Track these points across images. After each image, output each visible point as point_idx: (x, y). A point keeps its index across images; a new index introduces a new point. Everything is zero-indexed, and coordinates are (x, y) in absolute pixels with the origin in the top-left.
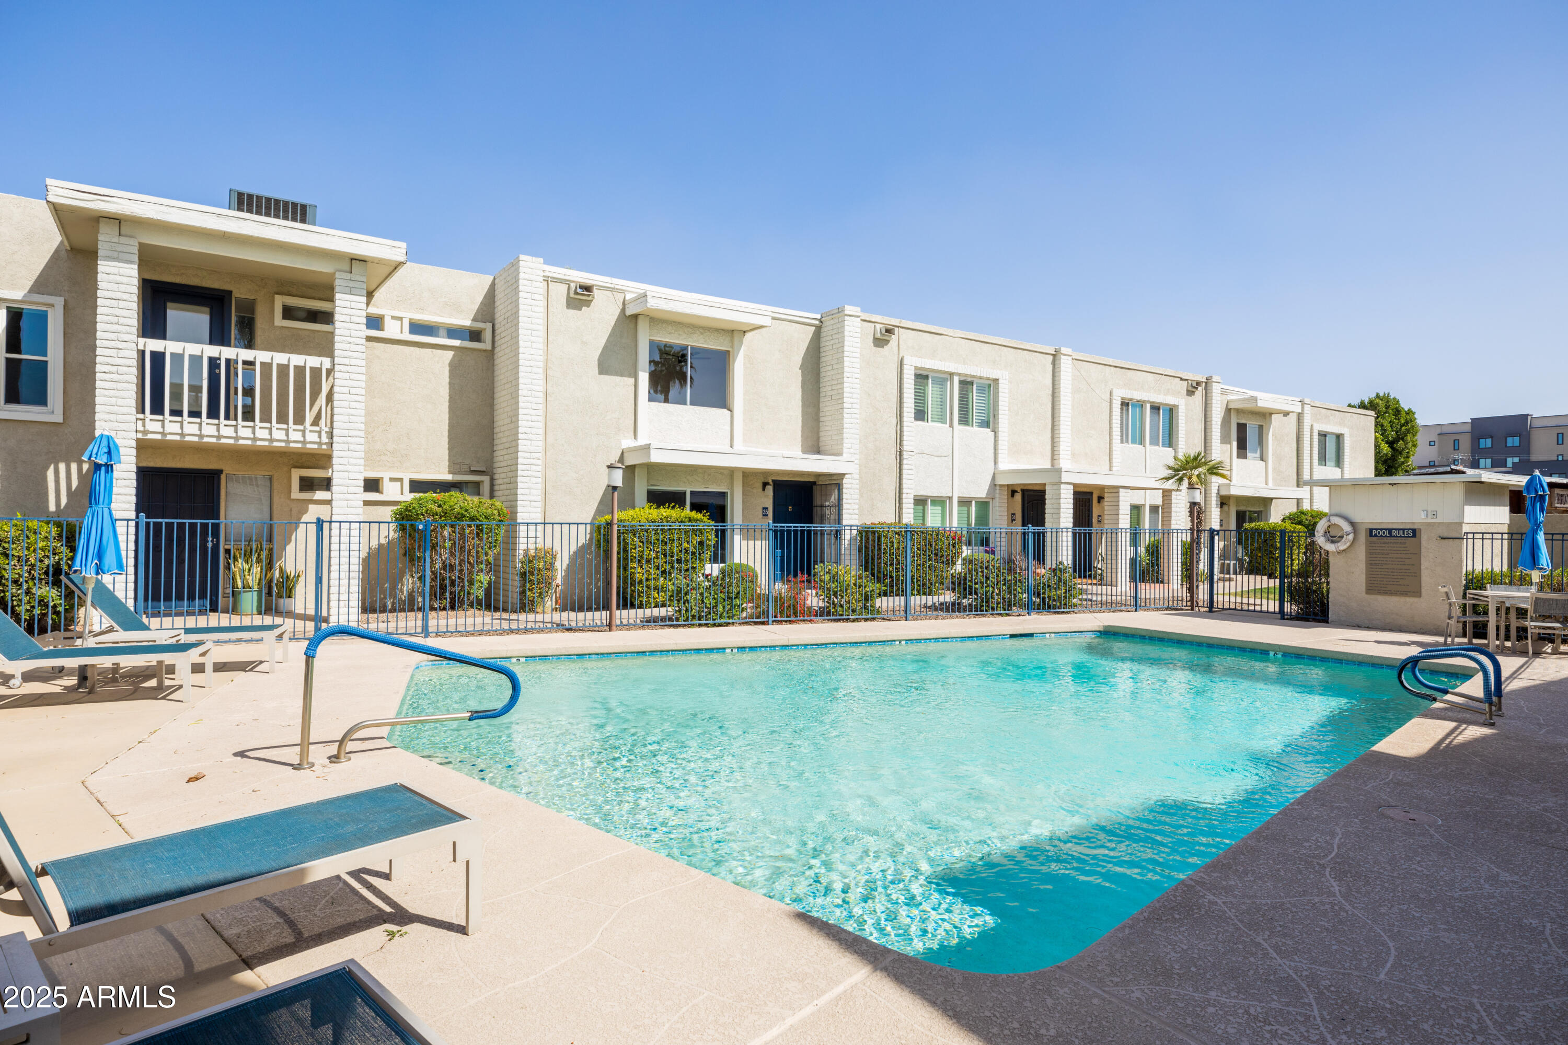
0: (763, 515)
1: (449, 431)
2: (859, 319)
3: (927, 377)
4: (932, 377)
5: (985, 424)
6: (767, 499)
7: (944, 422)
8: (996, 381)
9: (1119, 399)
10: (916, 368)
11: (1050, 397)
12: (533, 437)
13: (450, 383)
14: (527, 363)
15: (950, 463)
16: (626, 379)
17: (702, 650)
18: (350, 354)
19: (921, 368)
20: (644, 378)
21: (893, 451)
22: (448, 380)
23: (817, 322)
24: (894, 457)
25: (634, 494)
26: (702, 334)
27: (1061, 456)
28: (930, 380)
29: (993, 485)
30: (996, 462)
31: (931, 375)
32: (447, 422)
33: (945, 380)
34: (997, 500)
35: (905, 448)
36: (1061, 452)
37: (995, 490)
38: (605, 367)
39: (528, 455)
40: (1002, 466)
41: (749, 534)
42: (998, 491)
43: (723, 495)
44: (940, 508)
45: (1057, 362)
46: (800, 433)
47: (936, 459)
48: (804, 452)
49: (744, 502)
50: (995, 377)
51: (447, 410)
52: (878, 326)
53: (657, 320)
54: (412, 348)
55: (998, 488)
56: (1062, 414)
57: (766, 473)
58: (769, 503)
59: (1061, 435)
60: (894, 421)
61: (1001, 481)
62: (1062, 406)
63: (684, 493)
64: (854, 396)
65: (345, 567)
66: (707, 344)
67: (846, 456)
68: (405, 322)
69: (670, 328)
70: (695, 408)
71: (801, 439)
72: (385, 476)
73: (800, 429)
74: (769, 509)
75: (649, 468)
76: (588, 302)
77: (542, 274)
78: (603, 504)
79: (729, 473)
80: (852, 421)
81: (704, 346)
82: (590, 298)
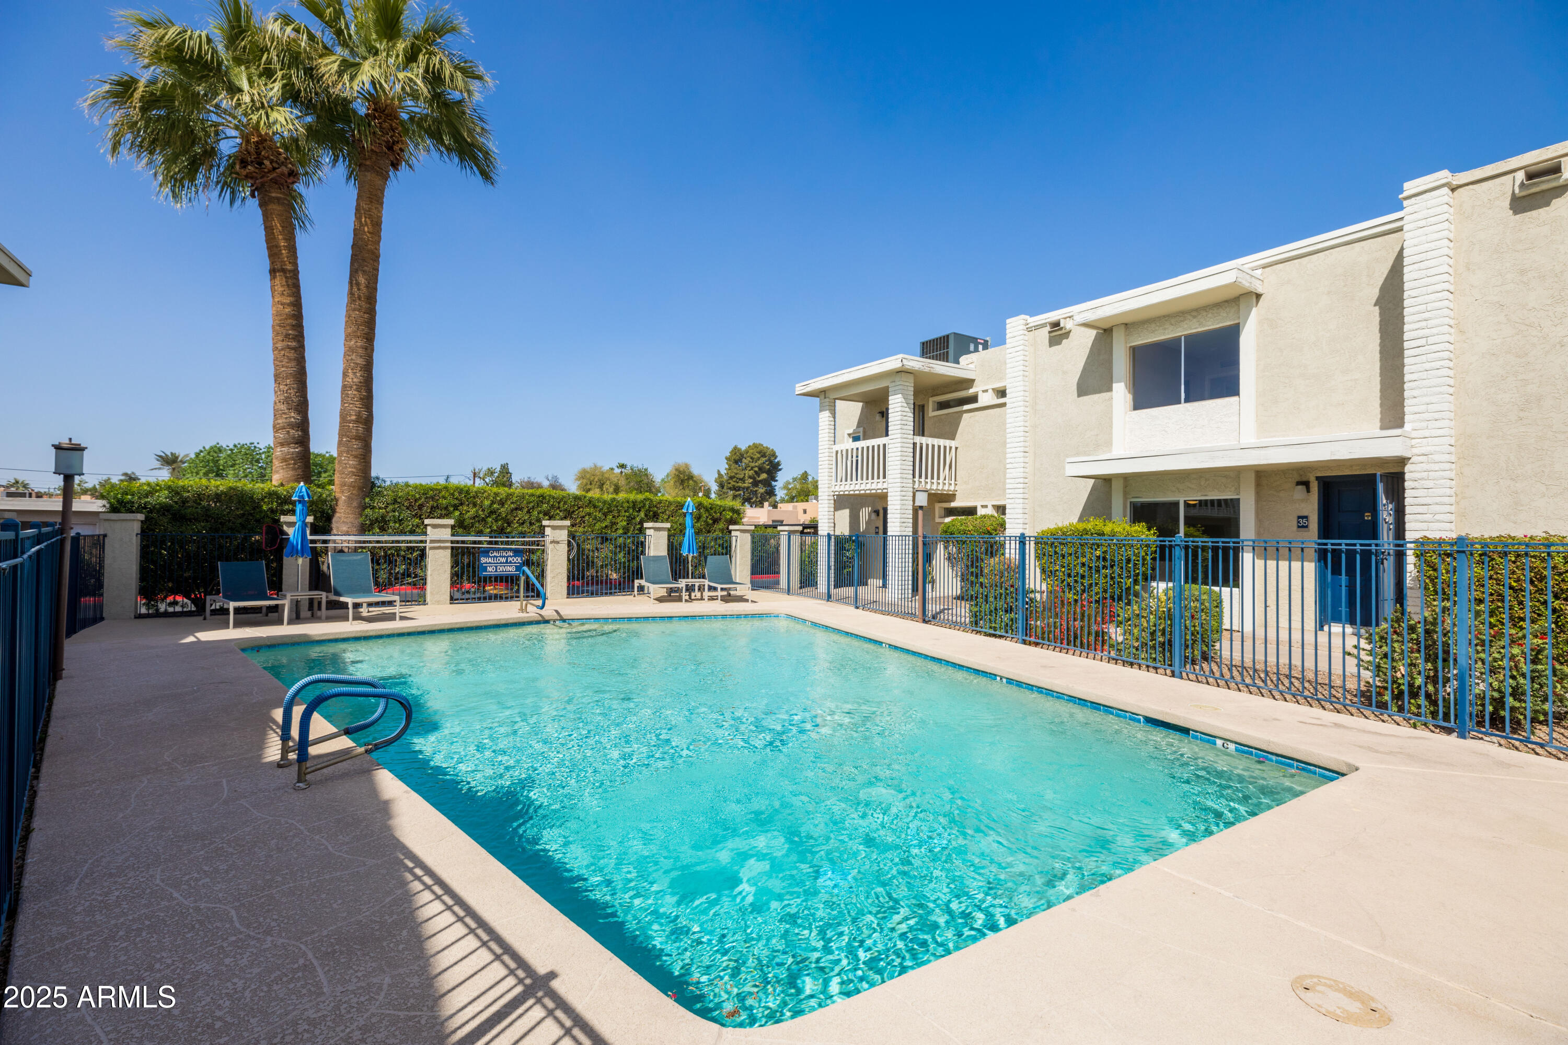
0: (1299, 527)
2: (1448, 189)
6: (1311, 506)
14: (1012, 405)
16: (1104, 394)
18: (896, 431)
20: (1121, 393)
25: (1111, 508)
26: (1194, 317)
38: (1084, 389)
41: (1265, 550)
46: (1377, 403)
48: (1384, 428)
49: (1260, 510)
52: (1520, 175)
53: (1130, 324)
54: (995, 410)
58: (1310, 509)
63: (1175, 505)
66: (1205, 326)
67: (1408, 427)
68: (990, 391)
69: (1153, 325)
70: (1188, 405)
71: (1378, 410)
72: (978, 504)
73: (1378, 394)
74: (1311, 519)
75: (1128, 479)
76: (1067, 335)
77: (1025, 328)
78: (1081, 519)
79: (1234, 474)
80: (1427, 366)
81: (1200, 330)
82: (1063, 331)
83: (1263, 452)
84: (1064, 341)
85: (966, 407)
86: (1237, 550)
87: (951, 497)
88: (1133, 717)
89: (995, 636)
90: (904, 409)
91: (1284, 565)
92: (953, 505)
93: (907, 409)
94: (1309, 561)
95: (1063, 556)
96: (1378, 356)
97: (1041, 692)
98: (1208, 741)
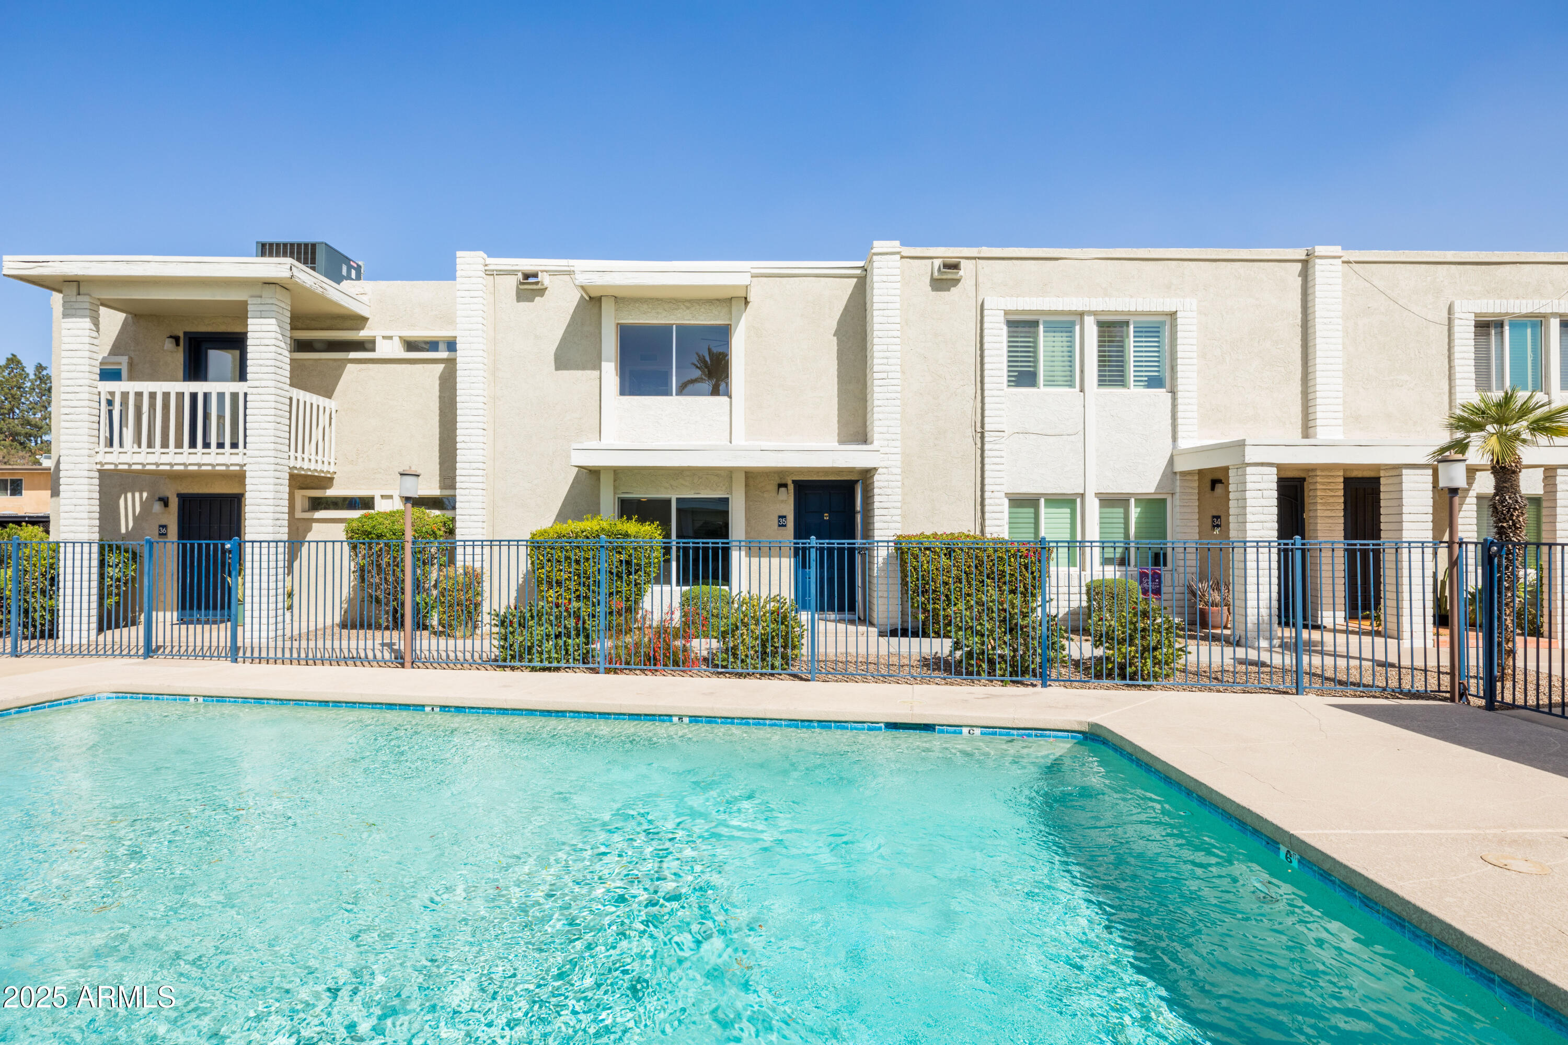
0: (780, 526)
1: (440, 445)
2: (898, 257)
3: (1035, 324)
4: (1045, 322)
5: (1154, 382)
6: (786, 505)
7: (1072, 386)
8: (1173, 315)
9: (1472, 316)
10: (1006, 313)
11: (1299, 330)
12: (473, 446)
13: (440, 397)
14: (466, 366)
15: (1081, 444)
16: (588, 372)
17: (395, 705)
18: (261, 376)
19: (1017, 312)
20: (610, 371)
21: (970, 432)
22: (438, 394)
23: (858, 272)
24: (971, 440)
25: (599, 504)
26: (688, 308)
27: (1318, 422)
28: (1041, 328)
29: (1171, 473)
30: (1174, 439)
31: (1042, 319)
32: (438, 436)
33: (1073, 324)
34: (1177, 496)
35: (987, 427)
36: (1319, 415)
37: (1173, 482)
38: (563, 361)
39: (467, 465)
40: (1184, 443)
41: (755, 548)
42: (1178, 483)
43: (725, 501)
44: (1068, 510)
45: (1310, 271)
46: (835, 419)
47: (1051, 439)
48: (841, 442)
49: (748, 509)
50: (1168, 308)
51: (438, 424)
52: (937, 263)
53: (622, 299)
54: (404, 366)
55: (1178, 477)
56: (1318, 354)
57: (781, 473)
58: (788, 509)
59: (1318, 388)
60: (971, 390)
61: (1180, 467)
62: (1318, 341)
63: (668, 502)
64: (891, 361)
65: (256, 585)
66: (697, 319)
67: (876, 444)
68: (396, 340)
69: (645, 306)
70: (681, 398)
71: (836, 426)
72: (377, 494)
73: (836, 413)
74: (788, 518)
75: (618, 473)
76: (542, 292)
77: (483, 268)
78: (562, 516)
79: (728, 474)
80: (889, 396)
81: (692, 322)
82: (539, 287)
83: (780, 455)
84: (537, 299)
85: (353, 355)
86: (726, 551)
87: (326, 481)
88: (872, 726)
89: (549, 669)
90: (279, 343)
91: (765, 561)
92: (330, 493)
93: (283, 345)
94: (784, 557)
95: (578, 562)
96: (836, 379)
97: (748, 724)
98: (955, 732)
